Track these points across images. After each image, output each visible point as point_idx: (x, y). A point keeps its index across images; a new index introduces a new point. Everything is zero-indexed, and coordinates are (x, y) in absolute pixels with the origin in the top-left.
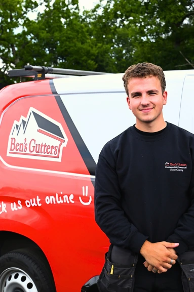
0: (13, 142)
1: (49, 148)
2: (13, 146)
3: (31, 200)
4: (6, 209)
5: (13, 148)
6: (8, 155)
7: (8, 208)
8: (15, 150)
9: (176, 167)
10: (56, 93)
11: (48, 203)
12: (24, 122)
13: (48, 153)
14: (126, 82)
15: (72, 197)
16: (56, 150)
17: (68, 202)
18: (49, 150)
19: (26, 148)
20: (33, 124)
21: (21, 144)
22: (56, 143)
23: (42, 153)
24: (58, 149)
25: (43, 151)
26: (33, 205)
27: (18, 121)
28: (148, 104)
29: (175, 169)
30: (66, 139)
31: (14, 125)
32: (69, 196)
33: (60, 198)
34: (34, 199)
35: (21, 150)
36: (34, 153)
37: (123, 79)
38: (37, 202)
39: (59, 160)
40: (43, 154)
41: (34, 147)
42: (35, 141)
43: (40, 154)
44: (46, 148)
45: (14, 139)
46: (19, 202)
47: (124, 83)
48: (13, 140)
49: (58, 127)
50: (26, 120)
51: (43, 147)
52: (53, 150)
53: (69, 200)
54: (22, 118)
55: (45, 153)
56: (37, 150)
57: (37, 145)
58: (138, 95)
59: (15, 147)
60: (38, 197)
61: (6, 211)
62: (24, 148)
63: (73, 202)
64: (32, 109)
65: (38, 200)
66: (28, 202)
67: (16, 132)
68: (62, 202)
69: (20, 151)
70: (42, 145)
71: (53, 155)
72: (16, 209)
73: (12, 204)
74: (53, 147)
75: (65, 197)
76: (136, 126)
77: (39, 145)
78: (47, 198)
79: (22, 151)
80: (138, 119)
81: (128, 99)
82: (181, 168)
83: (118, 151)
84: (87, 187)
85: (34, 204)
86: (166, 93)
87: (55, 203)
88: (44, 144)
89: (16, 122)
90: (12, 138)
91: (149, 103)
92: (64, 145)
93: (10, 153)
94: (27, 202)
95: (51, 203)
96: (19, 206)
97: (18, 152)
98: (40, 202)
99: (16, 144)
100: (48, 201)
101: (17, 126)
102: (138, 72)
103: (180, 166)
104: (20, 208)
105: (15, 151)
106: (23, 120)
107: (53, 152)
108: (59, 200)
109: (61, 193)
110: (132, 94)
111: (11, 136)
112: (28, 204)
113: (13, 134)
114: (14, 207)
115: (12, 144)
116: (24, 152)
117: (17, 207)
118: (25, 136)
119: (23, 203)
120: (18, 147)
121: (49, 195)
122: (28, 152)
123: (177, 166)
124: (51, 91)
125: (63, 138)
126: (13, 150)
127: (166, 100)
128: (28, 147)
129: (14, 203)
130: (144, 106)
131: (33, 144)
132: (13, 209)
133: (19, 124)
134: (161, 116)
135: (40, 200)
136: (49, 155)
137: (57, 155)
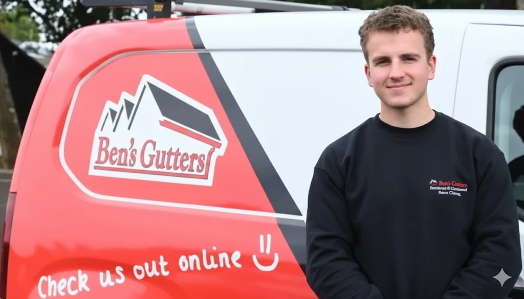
0: (104, 146)
1: (187, 159)
2: (103, 154)
3: (146, 265)
4: (88, 284)
5: (102, 159)
6: (92, 172)
7: (93, 283)
8: (108, 161)
9: (449, 188)
10: (203, 47)
11: (184, 269)
12: (129, 105)
13: (184, 169)
14: (365, 39)
15: (237, 255)
16: (201, 163)
17: (228, 266)
18: (186, 163)
19: (133, 157)
20: (149, 108)
21: (122, 150)
22: (201, 148)
23: (169, 168)
24: (205, 162)
25: (172, 164)
26: (150, 275)
27: (116, 101)
28: (402, 78)
29: (447, 191)
30: (224, 141)
31: (106, 111)
32: (230, 255)
33: (212, 258)
34: (154, 263)
35: (122, 161)
36: (153, 168)
37: (360, 33)
38: (159, 268)
39: (209, 182)
40: (172, 170)
41: (152, 157)
42: (154, 144)
43: (165, 170)
44: (179, 158)
45: (107, 139)
46: (119, 269)
47: (362, 41)
48: (105, 142)
49: (206, 117)
50: (134, 100)
51: (173, 157)
52: (196, 163)
53: (231, 262)
54: (125, 96)
55: (176, 168)
56: (160, 163)
57: (158, 152)
58: (384, 61)
59: (109, 156)
60: (162, 258)
61: (87, 289)
62: (129, 157)
63: (239, 266)
64: (147, 79)
65: (163, 264)
66: (140, 268)
67: (110, 124)
68: (216, 266)
69: (120, 164)
70: (170, 153)
71: (195, 173)
72: (112, 284)
73: (101, 274)
74: (194, 156)
75: (223, 256)
76: (380, 116)
77: (164, 152)
78: (183, 259)
79: (125, 164)
80: (385, 103)
81: (366, 68)
82: (457, 191)
83: (348, 159)
84: (269, 236)
85: (154, 272)
86: (434, 59)
87: (199, 268)
88: (174, 151)
89: (109, 105)
90: (100, 138)
91: (403, 74)
92: (220, 152)
93: (96, 168)
94: (136, 267)
95: (192, 268)
96: (119, 277)
97: (115, 166)
98: (166, 268)
99: (109, 149)
100: (184, 264)
101: (113, 113)
102: (385, 22)
103: (456, 187)
104: (122, 280)
105: (108, 164)
106: (126, 101)
107: (195, 167)
108: (209, 263)
109: (214, 248)
110: (374, 60)
111: (98, 133)
112: (139, 272)
113: (104, 129)
114: (106, 280)
115: (101, 149)
116: (128, 167)
117: (113, 280)
118: (132, 133)
119: (128, 272)
120: (115, 157)
121: (188, 254)
122: (138, 166)
123: (451, 186)
124: (191, 44)
125: (218, 139)
126: (105, 161)
127: (433, 72)
128: (138, 157)
129: (108, 272)
130: (395, 80)
131: (149, 150)
132: (104, 285)
133: (117, 108)
134: (424, 98)
135: (166, 263)
136: (186, 172)
137: (203, 173)
